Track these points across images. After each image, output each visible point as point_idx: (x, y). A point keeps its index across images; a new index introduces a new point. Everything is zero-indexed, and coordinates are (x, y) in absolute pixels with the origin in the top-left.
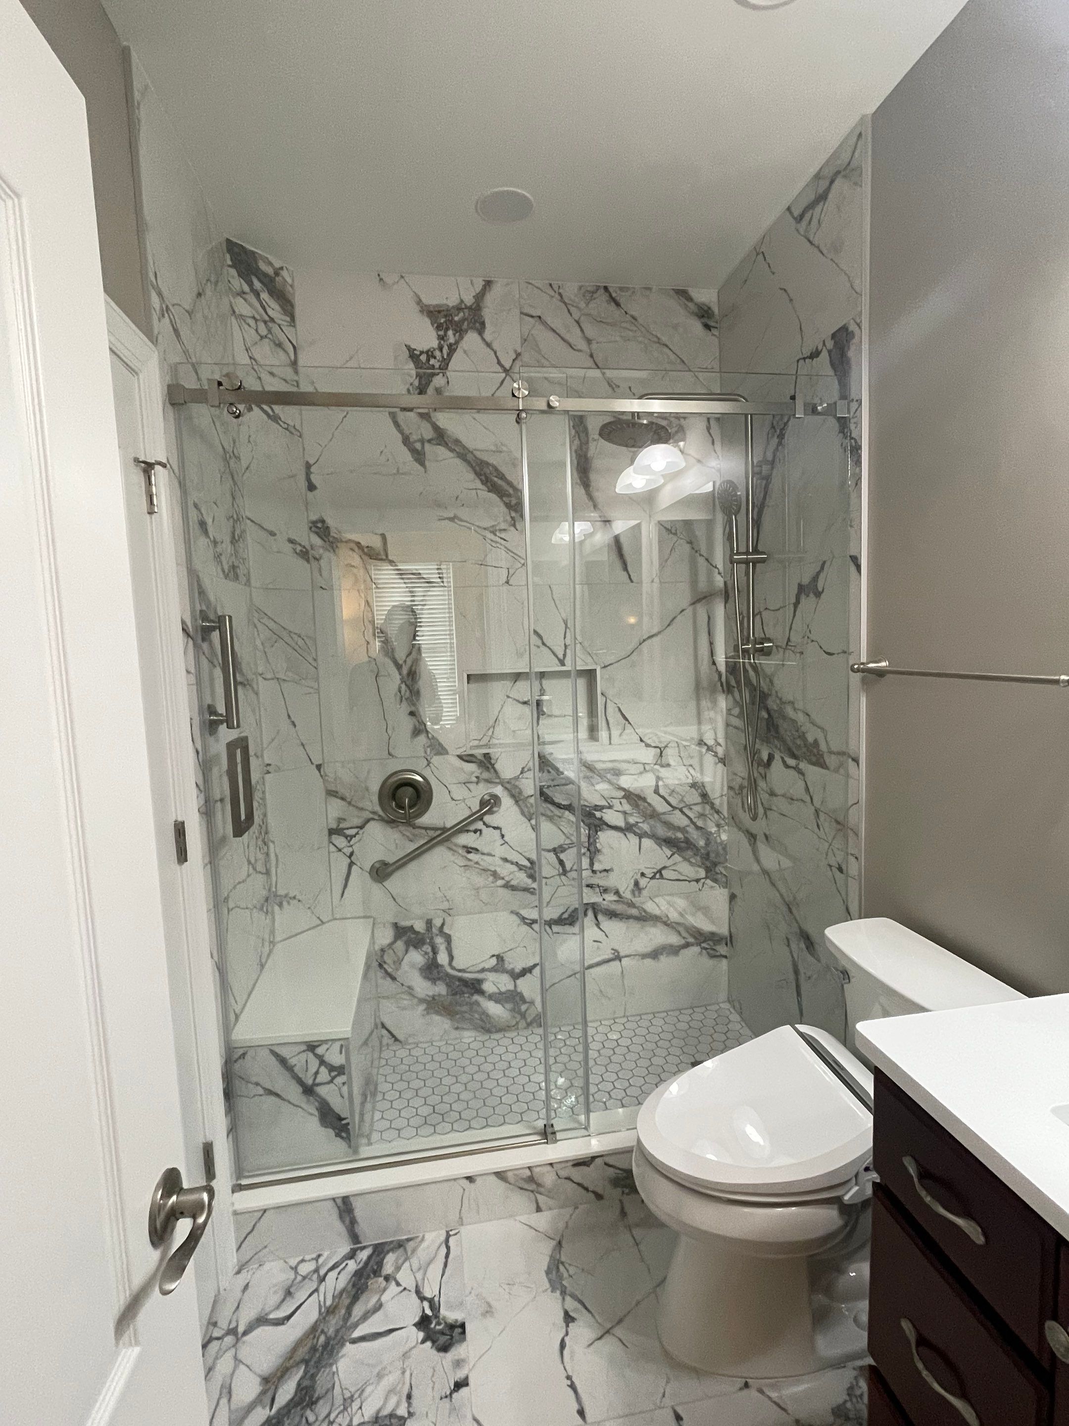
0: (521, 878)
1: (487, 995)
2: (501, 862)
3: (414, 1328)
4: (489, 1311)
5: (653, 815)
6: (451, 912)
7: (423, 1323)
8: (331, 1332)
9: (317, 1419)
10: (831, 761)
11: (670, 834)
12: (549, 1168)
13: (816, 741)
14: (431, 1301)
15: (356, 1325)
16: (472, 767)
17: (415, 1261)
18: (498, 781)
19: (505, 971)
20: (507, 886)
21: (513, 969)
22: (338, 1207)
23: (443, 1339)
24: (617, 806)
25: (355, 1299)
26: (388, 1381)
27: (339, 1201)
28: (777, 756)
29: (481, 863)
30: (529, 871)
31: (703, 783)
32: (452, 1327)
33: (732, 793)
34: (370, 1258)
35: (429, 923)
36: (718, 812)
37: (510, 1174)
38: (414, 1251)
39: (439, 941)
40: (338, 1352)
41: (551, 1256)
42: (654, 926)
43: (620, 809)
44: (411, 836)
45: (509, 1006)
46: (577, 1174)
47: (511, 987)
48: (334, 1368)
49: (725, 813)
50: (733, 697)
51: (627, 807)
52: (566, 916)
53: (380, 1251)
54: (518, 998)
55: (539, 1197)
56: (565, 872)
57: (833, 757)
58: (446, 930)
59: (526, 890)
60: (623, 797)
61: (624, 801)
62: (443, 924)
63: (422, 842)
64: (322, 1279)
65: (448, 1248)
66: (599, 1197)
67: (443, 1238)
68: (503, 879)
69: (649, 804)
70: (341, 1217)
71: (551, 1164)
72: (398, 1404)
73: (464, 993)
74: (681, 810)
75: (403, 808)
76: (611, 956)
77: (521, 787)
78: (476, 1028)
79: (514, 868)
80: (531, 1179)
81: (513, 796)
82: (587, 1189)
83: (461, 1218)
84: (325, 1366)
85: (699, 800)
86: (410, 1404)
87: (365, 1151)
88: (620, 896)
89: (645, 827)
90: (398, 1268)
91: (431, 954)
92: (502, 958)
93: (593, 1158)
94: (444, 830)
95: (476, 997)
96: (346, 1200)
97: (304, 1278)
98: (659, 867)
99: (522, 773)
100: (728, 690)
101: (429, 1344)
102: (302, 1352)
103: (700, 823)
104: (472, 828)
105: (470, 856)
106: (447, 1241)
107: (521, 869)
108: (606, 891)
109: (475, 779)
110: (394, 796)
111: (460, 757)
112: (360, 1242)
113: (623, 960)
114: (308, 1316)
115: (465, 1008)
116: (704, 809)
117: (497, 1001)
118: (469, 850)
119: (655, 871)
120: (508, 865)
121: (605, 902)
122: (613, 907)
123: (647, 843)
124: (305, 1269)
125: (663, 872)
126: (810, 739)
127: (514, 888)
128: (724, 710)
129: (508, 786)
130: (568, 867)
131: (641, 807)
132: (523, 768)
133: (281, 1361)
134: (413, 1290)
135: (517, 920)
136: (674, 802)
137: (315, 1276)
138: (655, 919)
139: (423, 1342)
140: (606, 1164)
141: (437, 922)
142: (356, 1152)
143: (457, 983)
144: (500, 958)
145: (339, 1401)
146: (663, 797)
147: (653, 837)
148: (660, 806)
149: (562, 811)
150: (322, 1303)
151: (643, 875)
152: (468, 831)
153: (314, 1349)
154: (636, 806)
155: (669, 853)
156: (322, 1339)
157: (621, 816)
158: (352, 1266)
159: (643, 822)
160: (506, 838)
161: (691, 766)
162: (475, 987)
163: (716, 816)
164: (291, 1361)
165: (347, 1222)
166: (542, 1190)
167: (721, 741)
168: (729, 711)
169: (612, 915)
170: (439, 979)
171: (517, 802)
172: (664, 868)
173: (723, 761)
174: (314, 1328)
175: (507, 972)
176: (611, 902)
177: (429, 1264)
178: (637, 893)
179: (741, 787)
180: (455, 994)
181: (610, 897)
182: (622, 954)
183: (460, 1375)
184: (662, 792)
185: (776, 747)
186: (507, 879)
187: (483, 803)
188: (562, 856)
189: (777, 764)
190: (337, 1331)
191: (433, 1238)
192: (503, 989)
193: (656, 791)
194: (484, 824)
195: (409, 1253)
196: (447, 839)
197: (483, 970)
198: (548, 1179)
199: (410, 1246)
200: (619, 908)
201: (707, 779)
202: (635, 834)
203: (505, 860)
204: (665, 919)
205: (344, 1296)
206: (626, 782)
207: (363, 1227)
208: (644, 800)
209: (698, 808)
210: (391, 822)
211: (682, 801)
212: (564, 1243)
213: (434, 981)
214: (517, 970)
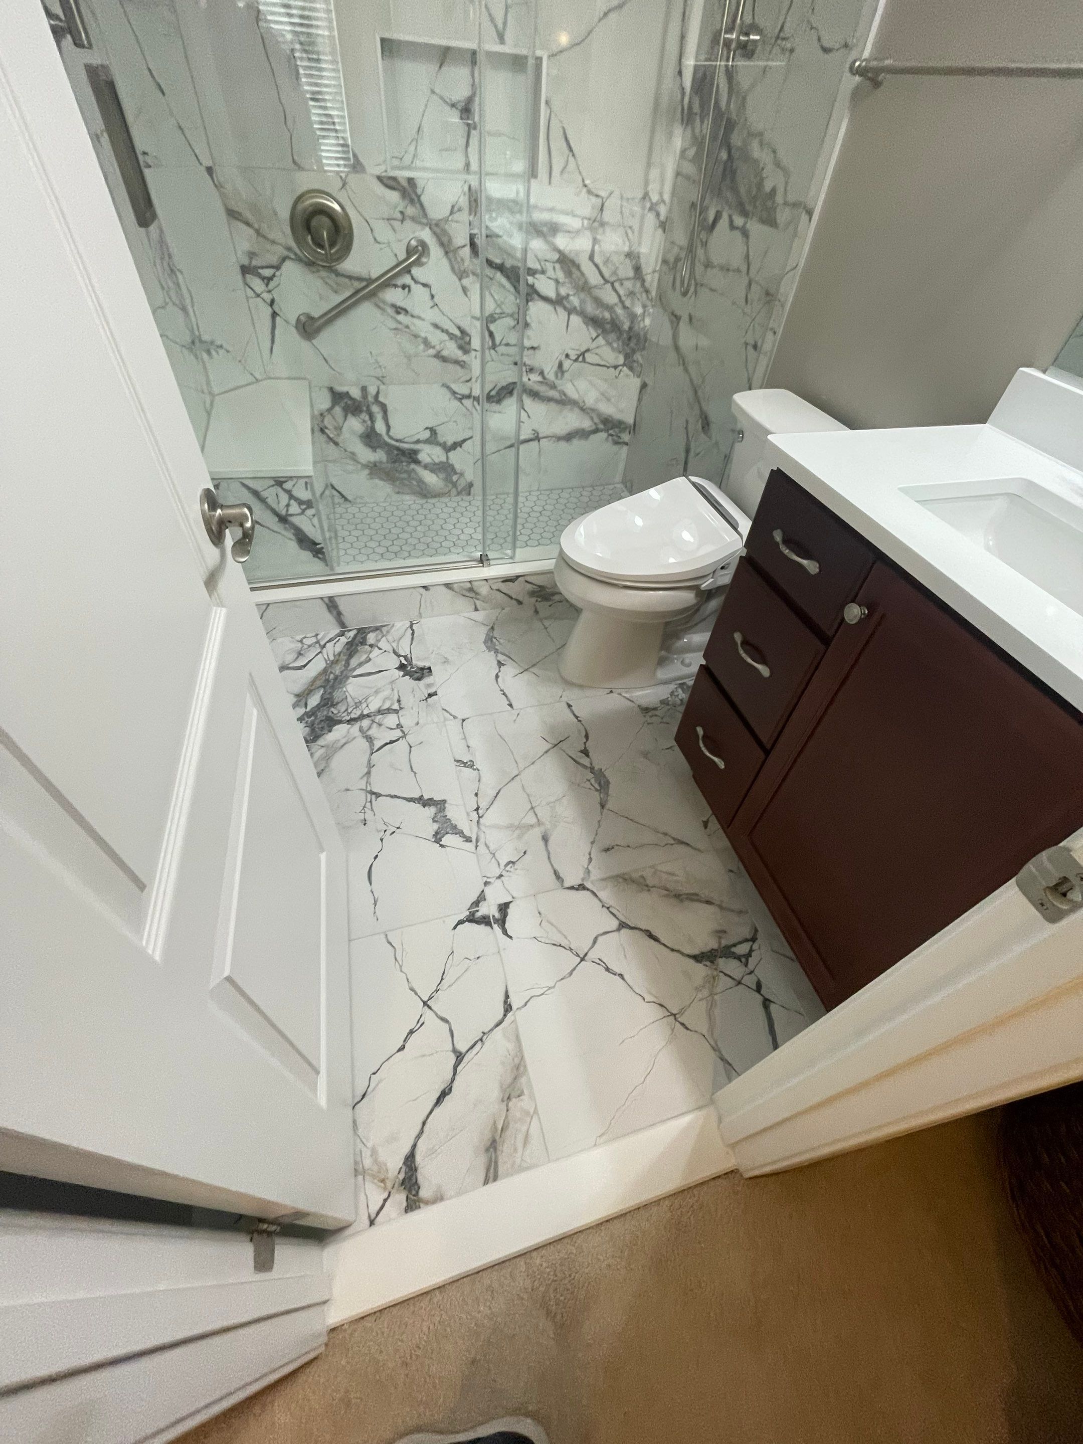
0: (451, 349)
1: (423, 464)
2: (431, 329)
3: (397, 671)
4: (446, 661)
5: (584, 287)
6: (385, 380)
7: (402, 667)
8: (337, 673)
9: (339, 712)
10: (783, 216)
11: (598, 313)
12: (485, 582)
13: (774, 190)
14: (405, 657)
15: (354, 669)
16: (394, 196)
17: (390, 638)
18: (425, 221)
19: (438, 444)
20: (438, 356)
21: (445, 443)
22: (327, 604)
23: (417, 675)
24: (550, 273)
25: (350, 656)
26: (382, 695)
27: (326, 600)
28: (725, 216)
29: (412, 327)
30: (460, 342)
31: (638, 253)
32: (422, 669)
33: (665, 268)
34: (356, 636)
35: (364, 389)
36: (647, 291)
37: (455, 586)
38: (388, 632)
39: (375, 409)
40: (345, 682)
41: (487, 635)
42: (571, 410)
43: (554, 276)
44: (335, 286)
45: (442, 476)
46: (504, 587)
47: (444, 459)
48: (344, 689)
49: (654, 293)
50: (693, 130)
51: (560, 275)
52: (493, 393)
53: (362, 633)
54: (449, 470)
55: (477, 602)
56: (494, 347)
57: (787, 210)
58: (381, 399)
59: (457, 362)
60: (559, 261)
61: (557, 266)
62: (378, 393)
63: (348, 294)
64: (324, 646)
65: (413, 631)
66: (520, 603)
67: (409, 624)
68: (434, 347)
69: (583, 274)
70: (330, 611)
71: (486, 580)
72: (392, 704)
73: (402, 462)
74: (612, 284)
75: (322, 247)
76: (532, 436)
77: (451, 233)
78: (414, 493)
79: (445, 337)
80: (471, 590)
81: (442, 244)
82: (511, 598)
83: (420, 613)
84: (340, 688)
85: (631, 274)
86: (400, 704)
87: (338, 570)
88: (544, 378)
89: (575, 301)
90: (379, 641)
91: (369, 423)
92: (435, 431)
93: (518, 577)
94: (370, 281)
95: (413, 466)
96: (331, 599)
97: (309, 646)
98: (583, 350)
99: (452, 213)
100: (688, 118)
101: (408, 677)
102: (318, 683)
103: (628, 303)
104: (400, 282)
105: (401, 318)
106: (411, 626)
107: (451, 339)
108: (531, 370)
109: (399, 216)
110: (308, 228)
111: (379, 178)
112: (346, 627)
113: (542, 441)
114: (318, 665)
115: (404, 476)
116: (634, 286)
117: (432, 471)
118: (399, 310)
119: (579, 353)
120: (438, 332)
121: (530, 382)
122: (537, 387)
123: (576, 320)
124: (308, 642)
125: (586, 355)
126: (768, 186)
127: (444, 359)
128: (678, 152)
129: (436, 229)
130: (498, 340)
131: (574, 276)
132: (453, 207)
133: (306, 687)
134: (392, 651)
135: (448, 395)
136: (607, 275)
137: (318, 645)
138: (573, 403)
139: (403, 676)
140: (526, 581)
141: (372, 390)
142: (332, 569)
143: (396, 452)
144: (433, 431)
145: (351, 703)
146: (596, 266)
147: (582, 313)
148: (594, 278)
149: (493, 271)
150: (326, 658)
151: (567, 356)
152: (396, 286)
153: (328, 681)
154: (569, 274)
155: (594, 335)
156: (332, 676)
157: (552, 284)
158: (343, 640)
159: (574, 295)
160: (436, 299)
161: (631, 227)
162: (412, 456)
163: (644, 295)
164: (313, 687)
165: (335, 612)
166: (478, 597)
167: (667, 197)
168: (683, 151)
169: (535, 395)
170: (379, 447)
171: (446, 253)
172: (588, 350)
173: (663, 225)
174: (325, 671)
175: (440, 445)
176: (535, 382)
177: (400, 639)
178: (559, 375)
179: (677, 260)
180: (394, 462)
181: (535, 377)
182: (540, 436)
183: (431, 691)
184: (597, 259)
185: (727, 202)
186: (438, 348)
187: (410, 252)
188: (492, 327)
189: (724, 222)
190: (342, 672)
191: (401, 625)
192: (437, 461)
193: (591, 258)
194: (413, 278)
195: (385, 633)
196: (373, 294)
197: (418, 442)
198: (484, 590)
199: (384, 630)
200: (543, 389)
201: (644, 250)
202: (565, 308)
203: (436, 326)
204: (581, 404)
205: (342, 655)
206: (561, 241)
207: (348, 618)
208: (578, 267)
209: (628, 284)
210: (310, 264)
211: (615, 273)
212: (495, 627)
213: (374, 448)
214: (450, 443)
